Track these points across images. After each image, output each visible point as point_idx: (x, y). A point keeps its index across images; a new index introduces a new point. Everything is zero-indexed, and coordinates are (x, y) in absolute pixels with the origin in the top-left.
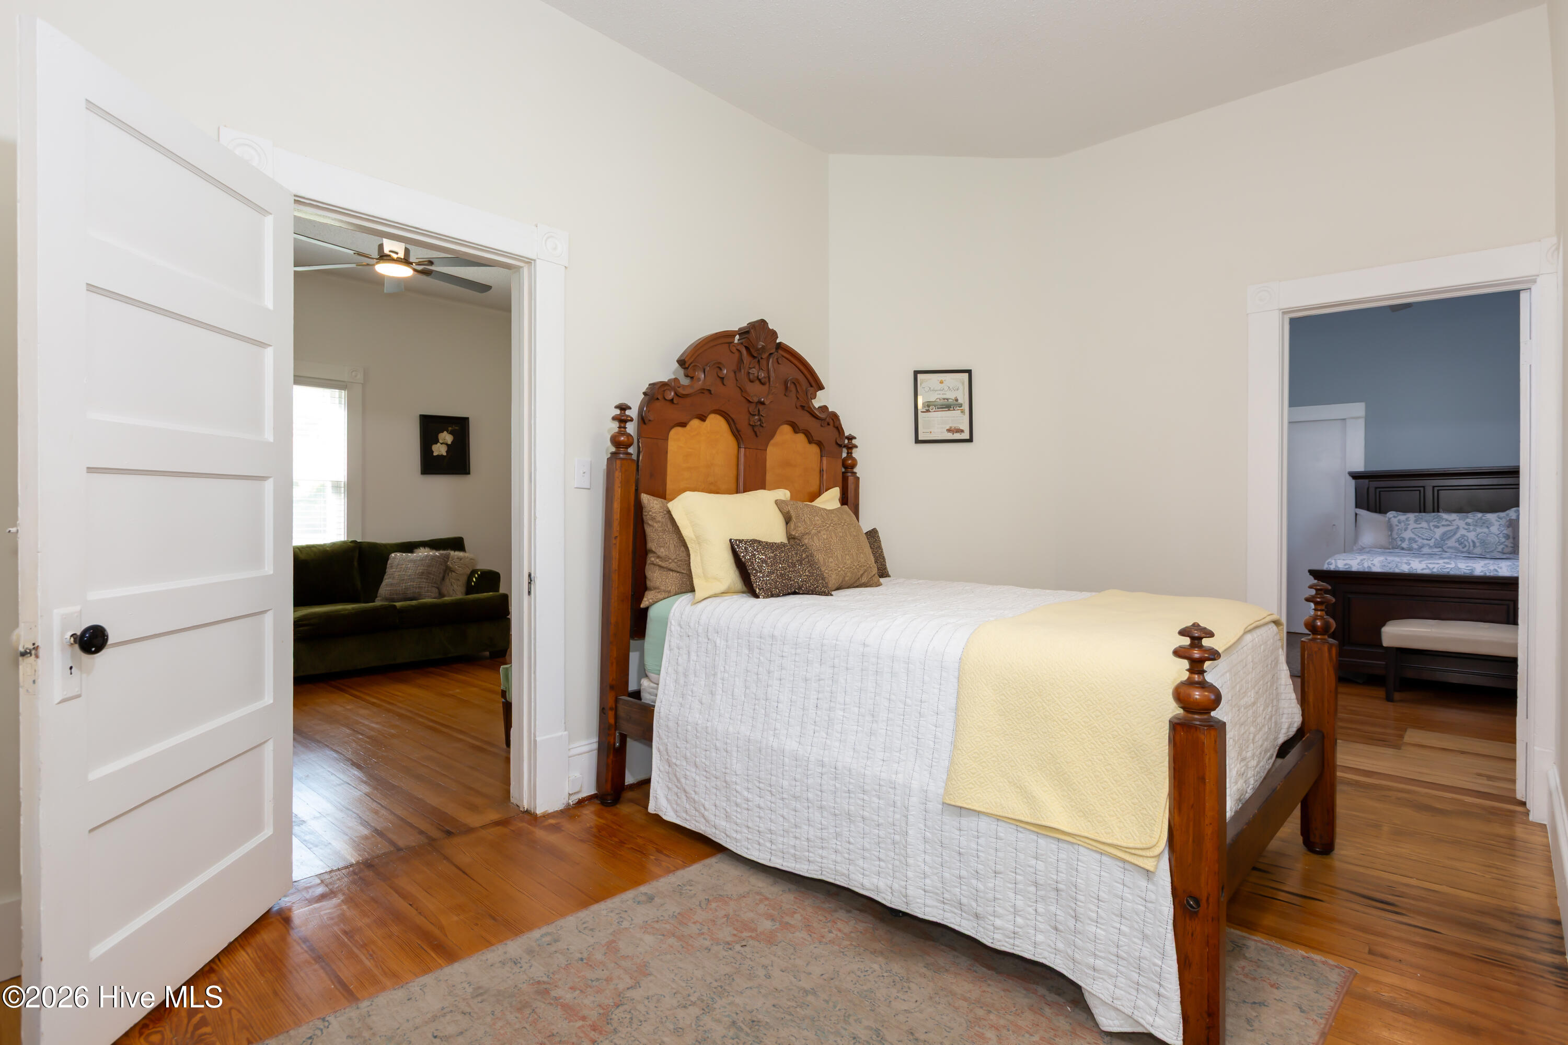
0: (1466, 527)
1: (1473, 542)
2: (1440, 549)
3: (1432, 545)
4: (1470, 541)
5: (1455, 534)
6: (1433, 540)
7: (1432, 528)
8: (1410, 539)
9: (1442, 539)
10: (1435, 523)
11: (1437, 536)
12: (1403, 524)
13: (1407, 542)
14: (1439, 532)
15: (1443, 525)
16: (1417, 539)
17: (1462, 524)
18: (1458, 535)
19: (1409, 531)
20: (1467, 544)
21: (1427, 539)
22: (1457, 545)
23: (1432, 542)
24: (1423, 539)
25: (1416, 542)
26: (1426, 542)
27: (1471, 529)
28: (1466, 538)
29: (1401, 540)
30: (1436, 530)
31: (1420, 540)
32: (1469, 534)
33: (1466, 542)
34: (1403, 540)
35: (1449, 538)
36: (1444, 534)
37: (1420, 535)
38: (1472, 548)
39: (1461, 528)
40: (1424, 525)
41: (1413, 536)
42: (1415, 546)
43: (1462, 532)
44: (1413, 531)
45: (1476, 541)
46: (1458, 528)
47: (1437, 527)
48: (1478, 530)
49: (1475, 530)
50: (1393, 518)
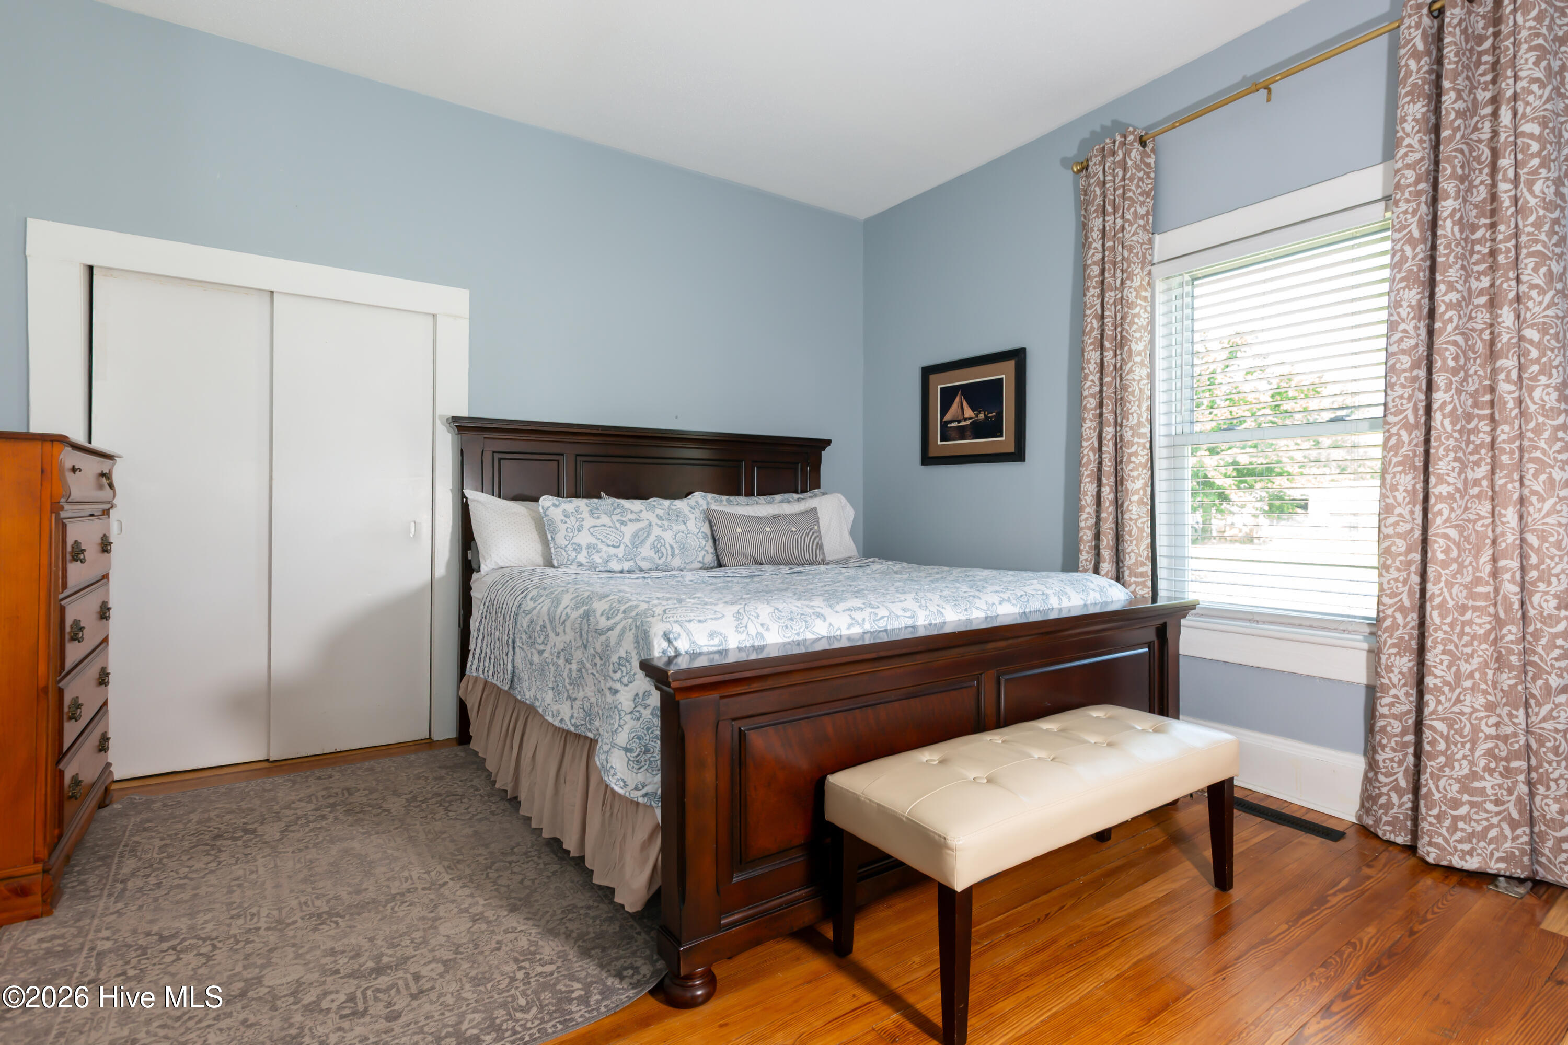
0: (659, 523)
1: (672, 547)
2: (631, 563)
3: (621, 555)
4: (667, 546)
5: (649, 535)
6: (622, 546)
8: (589, 547)
9: (634, 546)
10: (620, 517)
11: (627, 540)
12: (571, 519)
13: (584, 552)
14: (629, 531)
15: (630, 521)
16: (600, 546)
17: (652, 517)
18: (652, 538)
19: (585, 531)
20: (664, 552)
21: (613, 546)
22: (652, 553)
23: (620, 552)
24: (608, 546)
25: (598, 552)
26: (612, 551)
27: (665, 526)
28: (662, 541)
29: (575, 549)
30: (623, 528)
31: (605, 548)
32: (664, 535)
33: (663, 549)
34: (578, 548)
35: (642, 542)
36: (635, 535)
37: (603, 540)
38: (670, 557)
39: (653, 524)
40: (605, 519)
41: (593, 541)
42: (597, 559)
43: (656, 531)
44: (591, 530)
45: (675, 546)
46: (650, 525)
47: (623, 523)
48: (676, 528)
49: (671, 528)
50: (552, 508)
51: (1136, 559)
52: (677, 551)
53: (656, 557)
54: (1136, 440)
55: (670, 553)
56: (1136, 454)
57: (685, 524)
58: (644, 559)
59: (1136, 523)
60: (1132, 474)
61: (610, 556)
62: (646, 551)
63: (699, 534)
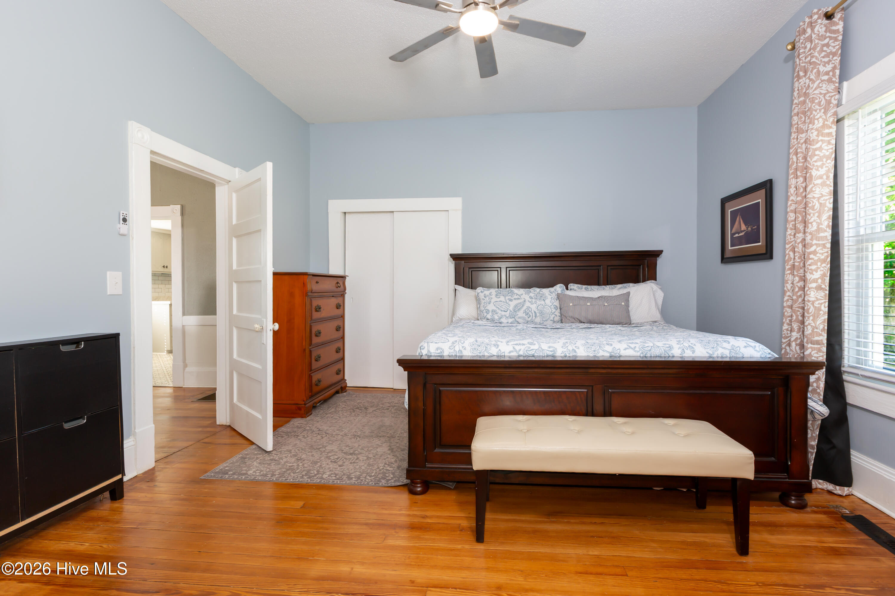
0: (530, 300)
1: (535, 312)
2: (513, 319)
3: (507, 316)
4: (533, 312)
5: (523, 306)
6: (509, 311)
7: (508, 301)
8: (492, 311)
9: (515, 311)
10: (510, 297)
11: (511, 308)
12: (487, 298)
13: (490, 314)
14: (513, 304)
15: (515, 299)
16: (498, 311)
17: (527, 297)
18: (525, 308)
19: (492, 304)
20: (531, 315)
21: (504, 311)
22: (524, 315)
23: (507, 314)
24: (502, 311)
25: (496, 313)
26: (503, 313)
27: (533, 302)
28: (530, 309)
29: (486, 312)
30: (510, 303)
31: (500, 312)
32: (531, 306)
33: (530, 313)
34: (488, 312)
35: (519, 310)
36: (516, 306)
37: (500, 308)
38: (534, 317)
39: (527, 301)
40: (502, 298)
41: (495, 308)
42: (496, 317)
43: (527, 304)
44: (494, 303)
45: (537, 312)
46: (525, 301)
47: (511, 300)
48: (538, 302)
49: (536, 303)
50: (480, 293)
51: (813, 331)
52: (538, 314)
53: (526, 317)
54: (815, 242)
55: (534, 315)
56: (815, 253)
57: (544, 300)
58: (519, 318)
59: (813, 304)
60: (810, 267)
61: (502, 316)
62: (521, 314)
63: (552, 306)
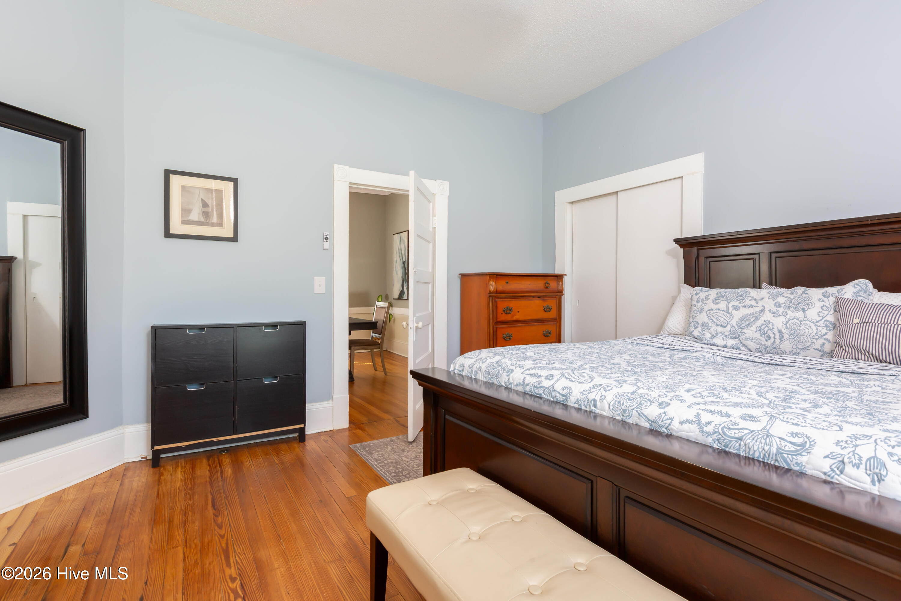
0: (774, 309)
1: (780, 332)
2: (737, 341)
3: (727, 334)
4: (775, 330)
5: (757, 319)
6: (729, 327)
7: (731, 309)
8: (703, 325)
9: (740, 327)
10: (737, 303)
11: (734, 322)
12: (700, 303)
13: (699, 329)
14: (737, 315)
15: (745, 306)
18: (761, 322)
19: (704, 313)
20: (772, 336)
21: (721, 326)
22: (758, 335)
24: (717, 325)
25: (709, 329)
26: (720, 329)
27: (780, 313)
28: (770, 326)
29: (695, 326)
30: (734, 313)
31: (714, 327)
32: (775, 320)
33: (770, 332)
35: (748, 325)
36: (743, 319)
37: (715, 320)
38: (778, 341)
39: (767, 310)
40: (724, 305)
41: (706, 320)
42: (708, 335)
43: (767, 316)
44: (708, 313)
45: (784, 331)
46: (762, 311)
47: (737, 308)
48: (790, 314)
49: (785, 314)
50: (694, 296)
52: (786, 336)
53: (763, 339)
55: (778, 337)
57: (804, 310)
58: (748, 339)
61: (717, 333)
62: (751, 332)
63: (821, 322)
